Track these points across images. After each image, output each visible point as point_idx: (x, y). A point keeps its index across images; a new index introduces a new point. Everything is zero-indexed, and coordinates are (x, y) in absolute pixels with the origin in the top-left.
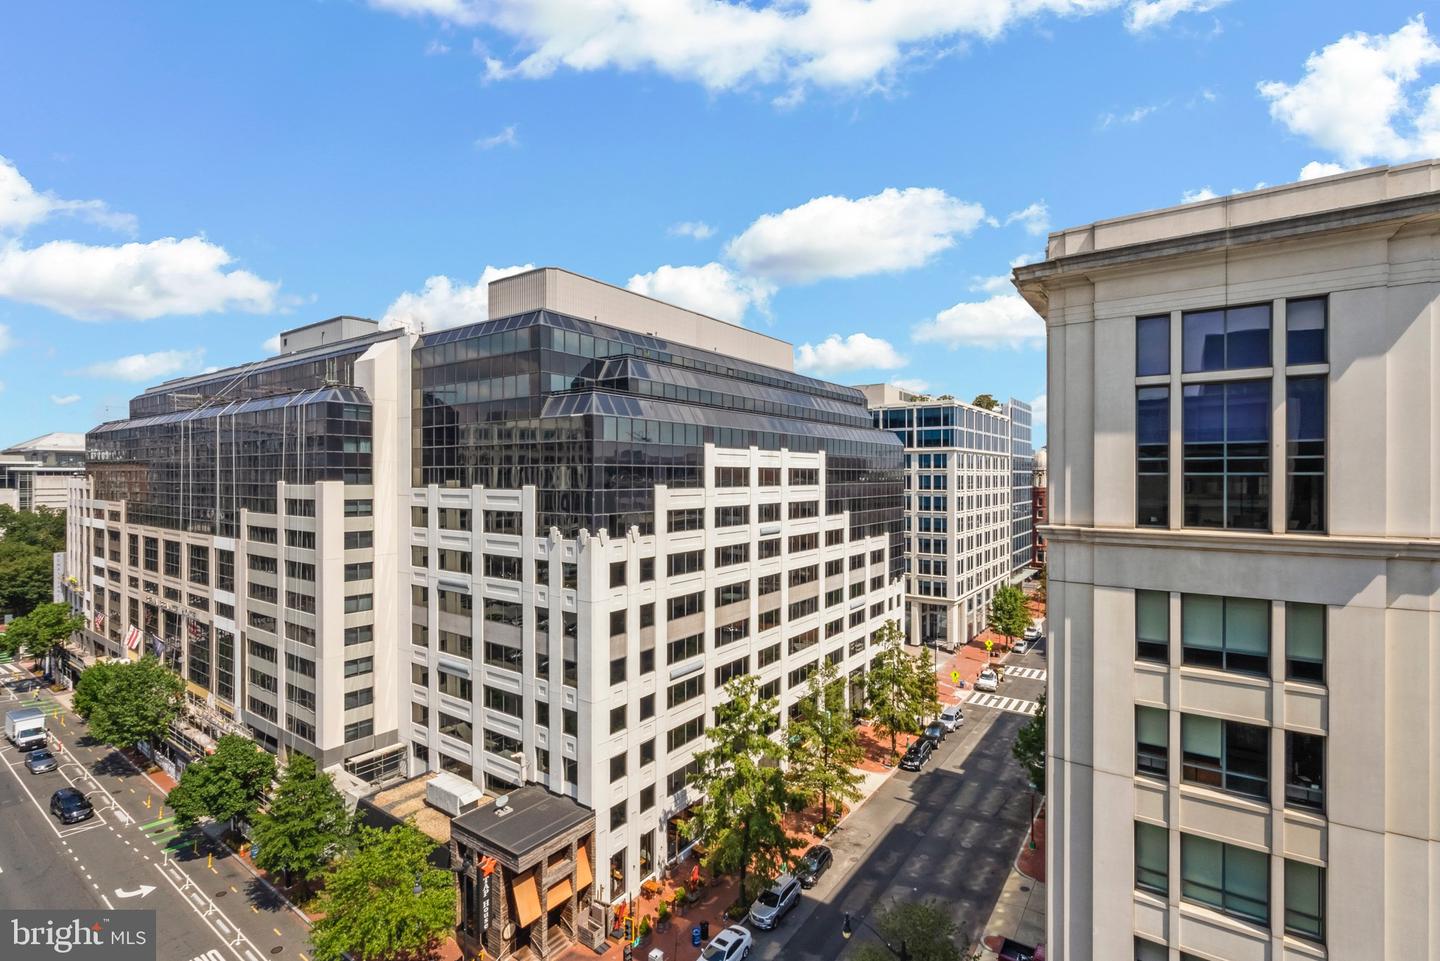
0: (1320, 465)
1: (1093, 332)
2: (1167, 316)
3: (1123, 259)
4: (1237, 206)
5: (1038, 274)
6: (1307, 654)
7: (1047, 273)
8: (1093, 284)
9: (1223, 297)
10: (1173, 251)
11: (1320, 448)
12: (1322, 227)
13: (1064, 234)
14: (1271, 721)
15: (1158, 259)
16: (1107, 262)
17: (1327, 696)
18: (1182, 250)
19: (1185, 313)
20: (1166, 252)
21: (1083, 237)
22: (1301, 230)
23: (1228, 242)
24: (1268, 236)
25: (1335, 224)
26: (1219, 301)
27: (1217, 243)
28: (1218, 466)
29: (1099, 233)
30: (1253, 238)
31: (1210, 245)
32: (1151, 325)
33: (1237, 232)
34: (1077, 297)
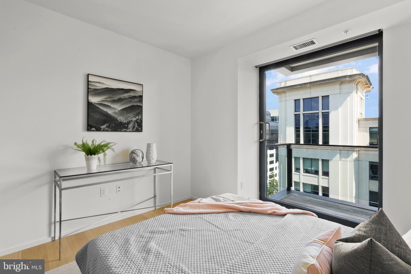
0: (328, 131)
1: (286, 103)
2: (300, 99)
3: (290, 88)
4: (312, 77)
5: (275, 91)
6: (326, 170)
7: (276, 91)
8: (286, 93)
9: (310, 96)
10: (299, 87)
11: (328, 127)
12: (325, 82)
13: (286, 81)
14: (319, 184)
15: (296, 88)
16: (287, 89)
17: (329, 179)
18: (300, 86)
19: (304, 99)
20: (297, 87)
21: (285, 83)
22: (321, 83)
23: (309, 85)
24: (315, 84)
25: (327, 82)
26: (310, 97)
27: (307, 85)
28: (310, 131)
29: (287, 82)
30: (313, 84)
31: (305, 85)
32: (297, 101)
33: (310, 83)
34: (283, 95)
